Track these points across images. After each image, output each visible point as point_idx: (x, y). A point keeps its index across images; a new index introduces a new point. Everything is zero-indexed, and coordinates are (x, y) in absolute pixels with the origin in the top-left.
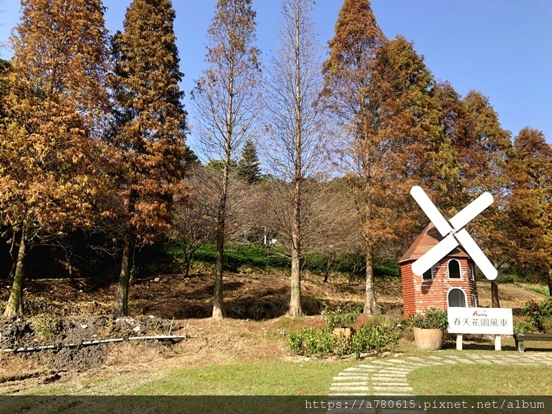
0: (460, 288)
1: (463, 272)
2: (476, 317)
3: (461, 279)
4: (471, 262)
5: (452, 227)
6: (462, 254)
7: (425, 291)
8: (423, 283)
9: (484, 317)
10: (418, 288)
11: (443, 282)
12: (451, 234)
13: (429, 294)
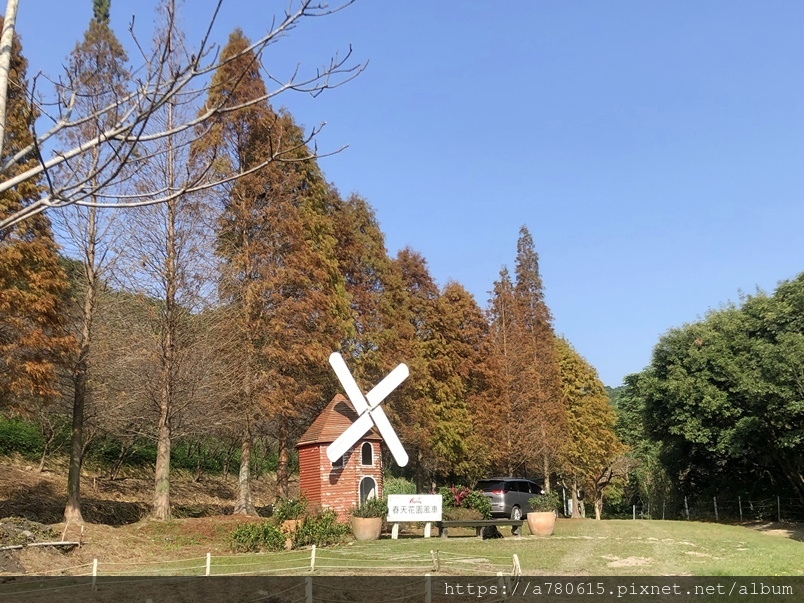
0: (371, 476)
1: (375, 458)
2: (412, 504)
3: (373, 465)
4: (383, 444)
5: (369, 405)
6: (375, 436)
7: (333, 480)
8: (332, 471)
9: (419, 504)
10: (325, 477)
11: (357, 470)
12: (366, 413)
13: (339, 483)
